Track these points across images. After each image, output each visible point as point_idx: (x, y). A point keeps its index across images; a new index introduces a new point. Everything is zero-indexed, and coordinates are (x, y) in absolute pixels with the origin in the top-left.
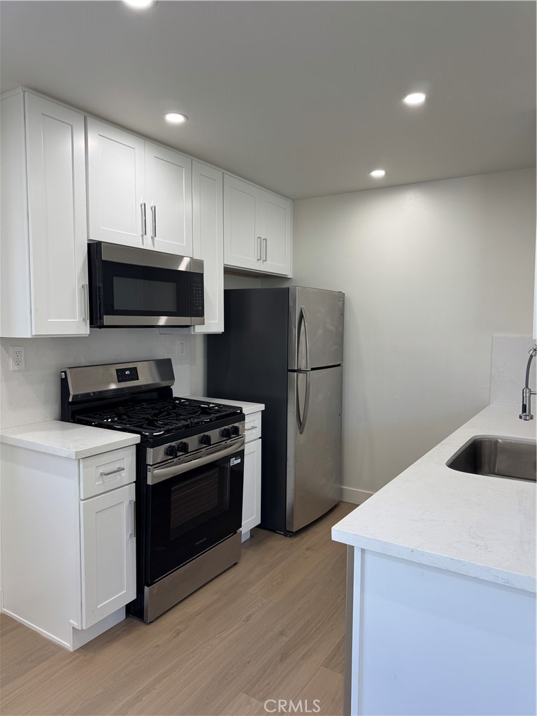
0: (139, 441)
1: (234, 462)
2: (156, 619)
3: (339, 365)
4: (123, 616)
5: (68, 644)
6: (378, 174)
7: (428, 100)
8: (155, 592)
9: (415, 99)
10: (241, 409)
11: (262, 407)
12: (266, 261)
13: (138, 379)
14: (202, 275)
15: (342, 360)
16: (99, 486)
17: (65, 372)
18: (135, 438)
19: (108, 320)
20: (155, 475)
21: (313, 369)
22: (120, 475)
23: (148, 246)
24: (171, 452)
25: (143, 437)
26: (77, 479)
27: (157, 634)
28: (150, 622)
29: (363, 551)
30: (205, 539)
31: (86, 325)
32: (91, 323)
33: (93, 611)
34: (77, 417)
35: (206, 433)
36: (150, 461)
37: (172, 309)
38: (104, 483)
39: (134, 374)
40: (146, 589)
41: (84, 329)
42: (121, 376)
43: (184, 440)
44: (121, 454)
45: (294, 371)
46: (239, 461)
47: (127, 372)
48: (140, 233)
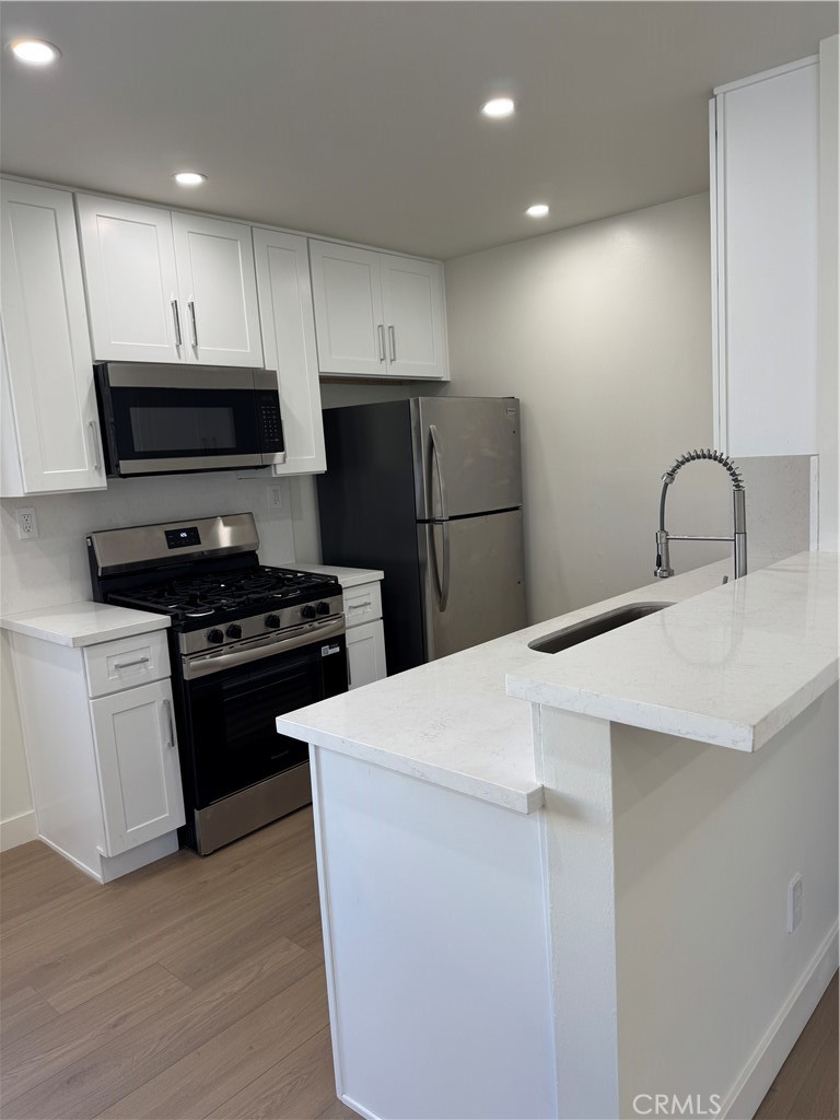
0: (169, 624)
1: (327, 651)
2: (215, 851)
3: (516, 508)
4: (174, 846)
5: (97, 874)
6: (538, 211)
7: (518, 107)
8: (208, 817)
9: (499, 108)
10: (336, 579)
11: (380, 575)
12: (394, 360)
13: (200, 543)
14: (275, 394)
15: (521, 501)
16: (114, 681)
17: (90, 538)
18: (164, 620)
19: (126, 466)
20: (193, 668)
21: (452, 518)
22: (146, 668)
23: (188, 358)
24: (215, 638)
25: (174, 618)
26: (82, 672)
27: (211, 870)
28: (206, 856)
29: (316, 747)
30: (287, 752)
31: (100, 475)
32: (109, 472)
33: (121, 836)
34: (110, 596)
35: (274, 613)
36: (184, 650)
37: (230, 444)
38: (121, 677)
39: (194, 537)
40: (197, 812)
41: (99, 481)
42: (173, 538)
43: (237, 623)
44: (143, 641)
45: (424, 521)
46: (337, 649)
47: (184, 535)
48: (175, 342)
